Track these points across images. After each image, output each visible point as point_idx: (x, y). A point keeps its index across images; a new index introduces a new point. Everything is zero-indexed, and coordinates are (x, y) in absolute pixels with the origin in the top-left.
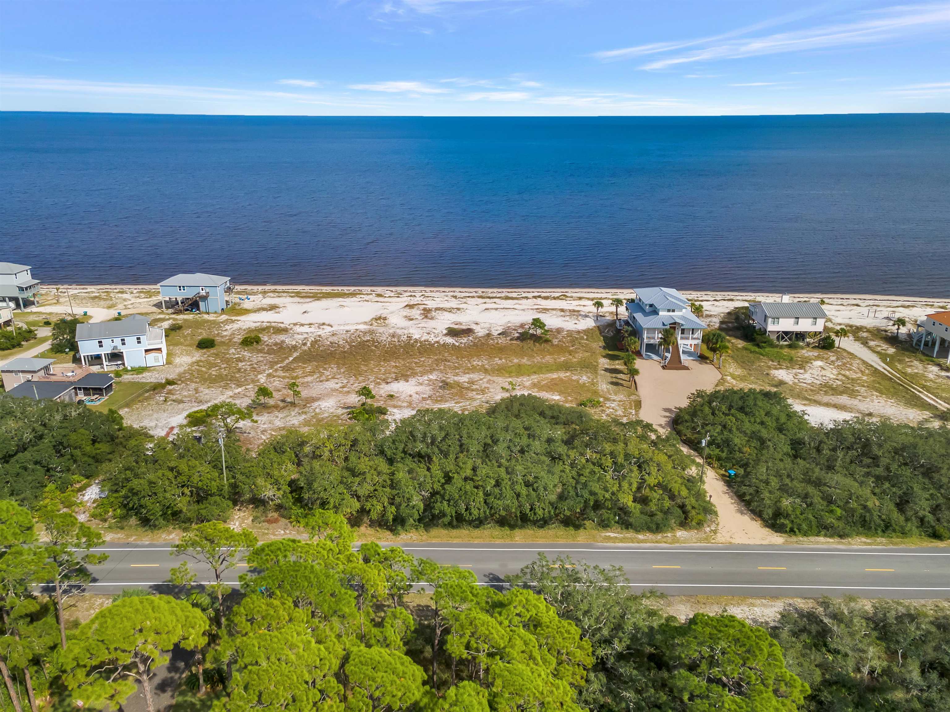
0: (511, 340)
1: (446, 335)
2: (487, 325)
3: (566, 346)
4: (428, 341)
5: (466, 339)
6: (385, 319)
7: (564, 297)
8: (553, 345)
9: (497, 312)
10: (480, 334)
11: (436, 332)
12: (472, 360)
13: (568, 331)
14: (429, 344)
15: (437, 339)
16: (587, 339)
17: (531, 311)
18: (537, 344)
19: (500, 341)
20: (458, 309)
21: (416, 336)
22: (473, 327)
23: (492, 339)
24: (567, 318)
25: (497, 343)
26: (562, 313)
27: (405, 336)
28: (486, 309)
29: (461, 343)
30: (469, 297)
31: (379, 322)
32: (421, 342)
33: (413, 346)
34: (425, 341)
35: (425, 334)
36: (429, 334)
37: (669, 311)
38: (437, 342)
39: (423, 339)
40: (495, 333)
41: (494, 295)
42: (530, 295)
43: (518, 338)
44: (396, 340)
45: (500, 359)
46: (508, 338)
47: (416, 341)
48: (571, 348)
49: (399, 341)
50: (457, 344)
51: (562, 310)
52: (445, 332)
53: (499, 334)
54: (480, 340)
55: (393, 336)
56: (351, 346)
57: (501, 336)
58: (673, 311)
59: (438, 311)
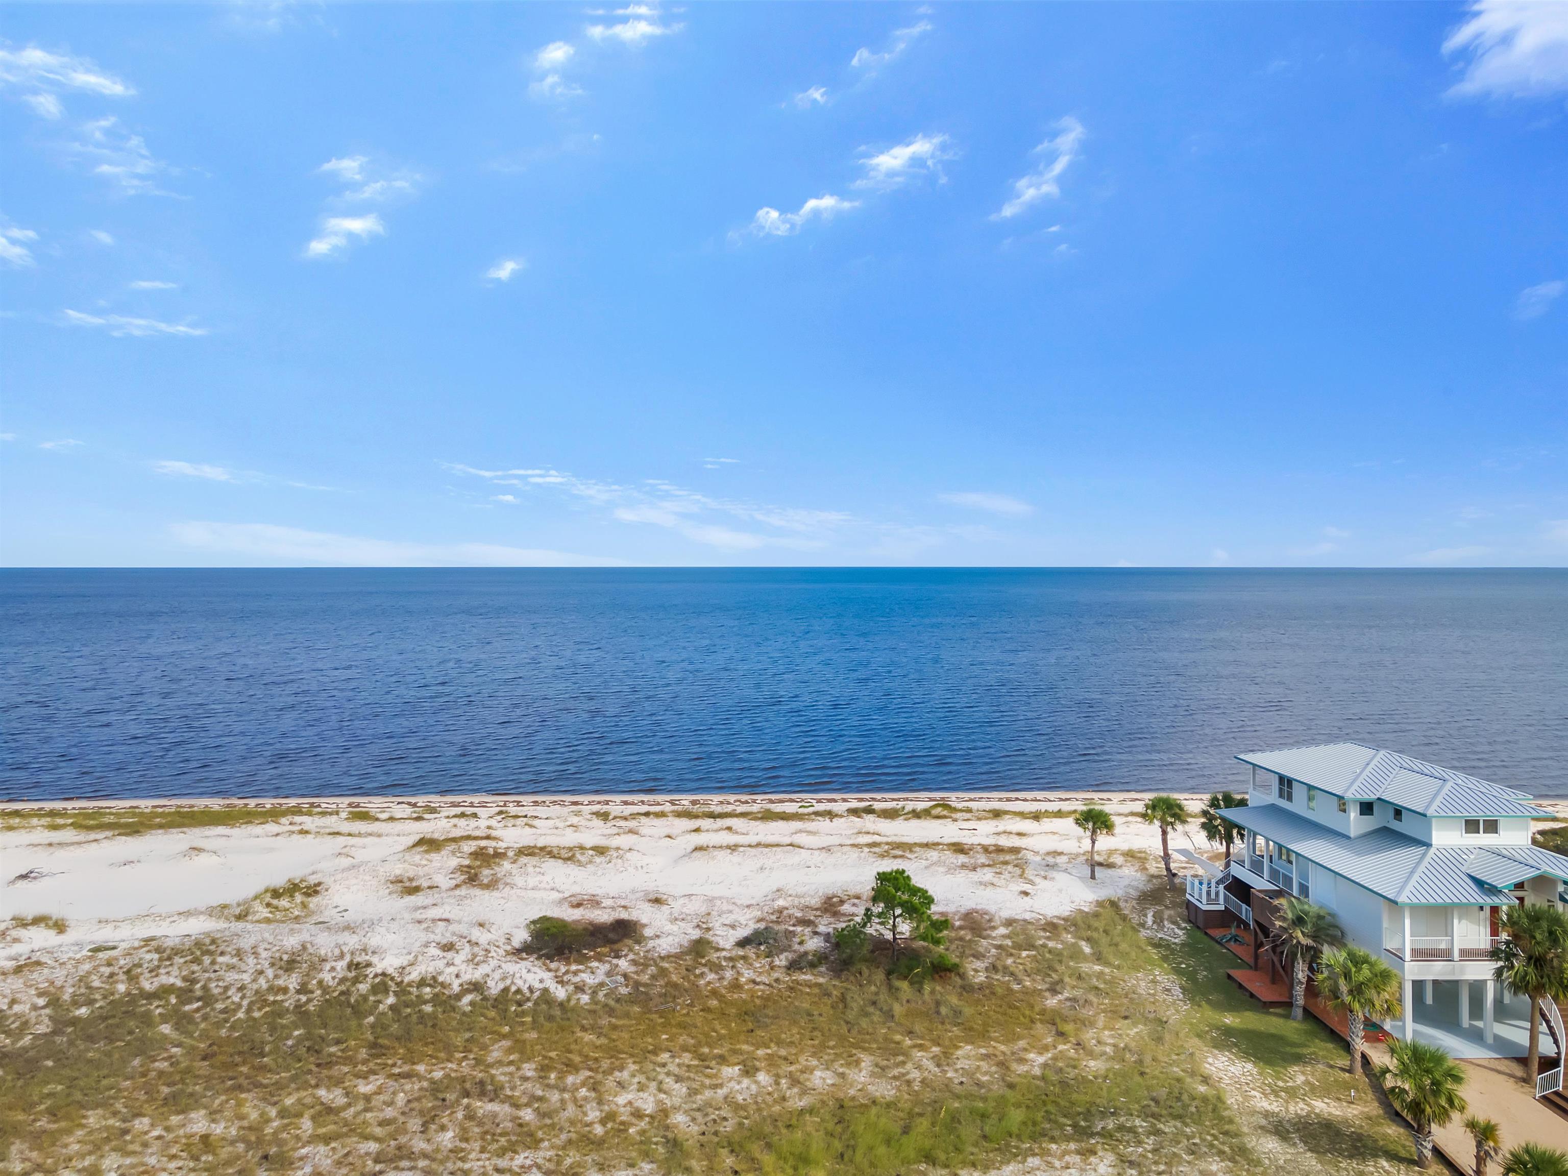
0: (794, 966)
1: (525, 950)
2: (696, 907)
3: (1025, 992)
4: (433, 981)
5: (602, 969)
6: (313, 890)
7: (946, 811)
8: (967, 988)
9: (736, 858)
10: (666, 945)
11: (482, 937)
12: (610, 1082)
13: (1009, 923)
14: (436, 1000)
15: (476, 975)
16: (1099, 957)
17: (854, 854)
18: (904, 985)
19: (747, 974)
20: (600, 850)
21: (388, 963)
22: (642, 913)
23: (716, 967)
24: (987, 875)
25: (736, 986)
26: (962, 859)
27: (341, 965)
28: (698, 849)
29: (580, 988)
30: (647, 814)
31: (284, 903)
32: (402, 990)
33: (358, 1011)
34: (422, 983)
35: (434, 951)
36: (448, 947)
37: (1472, 826)
38: (476, 987)
39: (414, 975)
40: (726, 939)
41: (729, 809)
42: (839, 807)
43: (820, 959)
44: (292, 982)
45: (749, 1071)
46: (781, 960)
47: (382, 985)
48: (1052, 1002)
49: (303, 989)
50: (560, 993)
51: (959, 848)
52: (522, 936)
53: (743, 943)
54: (663, 972)
55: (290, 965)
56: (60, 1023)
57: (750, 951)
58: (1492, 826)
59: (524, 860)
